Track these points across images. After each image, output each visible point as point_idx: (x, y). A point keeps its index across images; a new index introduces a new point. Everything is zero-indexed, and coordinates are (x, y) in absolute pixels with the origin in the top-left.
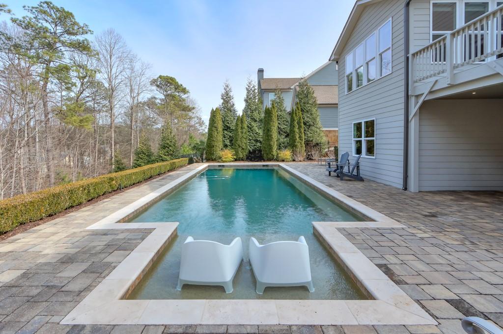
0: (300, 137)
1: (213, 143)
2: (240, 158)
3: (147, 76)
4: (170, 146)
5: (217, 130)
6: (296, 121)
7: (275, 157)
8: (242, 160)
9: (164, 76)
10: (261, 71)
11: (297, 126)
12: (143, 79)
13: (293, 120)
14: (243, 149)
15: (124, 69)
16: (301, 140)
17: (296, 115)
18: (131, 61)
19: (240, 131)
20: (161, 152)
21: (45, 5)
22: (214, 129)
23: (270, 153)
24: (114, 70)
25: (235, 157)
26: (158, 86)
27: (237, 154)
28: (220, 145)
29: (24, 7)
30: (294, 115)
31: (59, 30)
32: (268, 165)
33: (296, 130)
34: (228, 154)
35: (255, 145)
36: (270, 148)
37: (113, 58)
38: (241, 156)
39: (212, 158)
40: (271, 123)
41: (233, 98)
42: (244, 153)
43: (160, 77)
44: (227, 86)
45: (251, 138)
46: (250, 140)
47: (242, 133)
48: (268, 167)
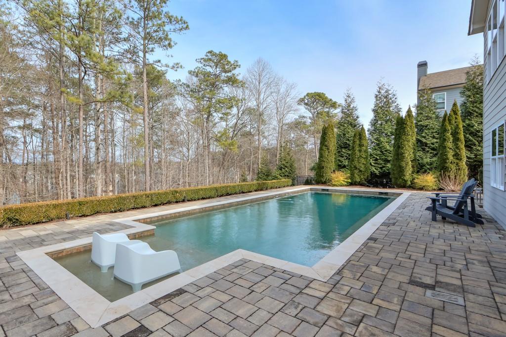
0: (457, 156)
1: (323, 164)
2: (356, 182)
3: (292, 96)
4: (286, 167)
5: (328, 149)
6: (450, 132)
7: (409, 183)
8: (361, 184)
9: (312, 93)
10: (423, 65)
11: (451, 139)
12: (288, 100)
13: (444, 130)
14: (360, 171)
15: (271, 93)
16: (457, 159)
17: (450, 123)
18: (277, 85)
19: (357, 149)
20: (277, 173)
21: (209, 54)
22: (324, 148)
23: (400, 178)
24: (262, 97)
25: (350, 181)
26: (306, 104)
27: (352, 176)
28: (333, 166)
29: (196, 60)
30: (447, 123)
31: (218, 71)
32: (387, 193)
33: (450, 144)
34: (340, 177)
35: (384, 167)
36: (401, 170)
37: (261, 85)
38: (358, 180)
39: (321, 181)
40: (404, 137)
41: (356, 110)
42: (362, 177)
43: (308, 95)
44: (349, 96)
45: (378, 158)
46: (376, 160)
47: (360, 151)
48: (387, 195)
